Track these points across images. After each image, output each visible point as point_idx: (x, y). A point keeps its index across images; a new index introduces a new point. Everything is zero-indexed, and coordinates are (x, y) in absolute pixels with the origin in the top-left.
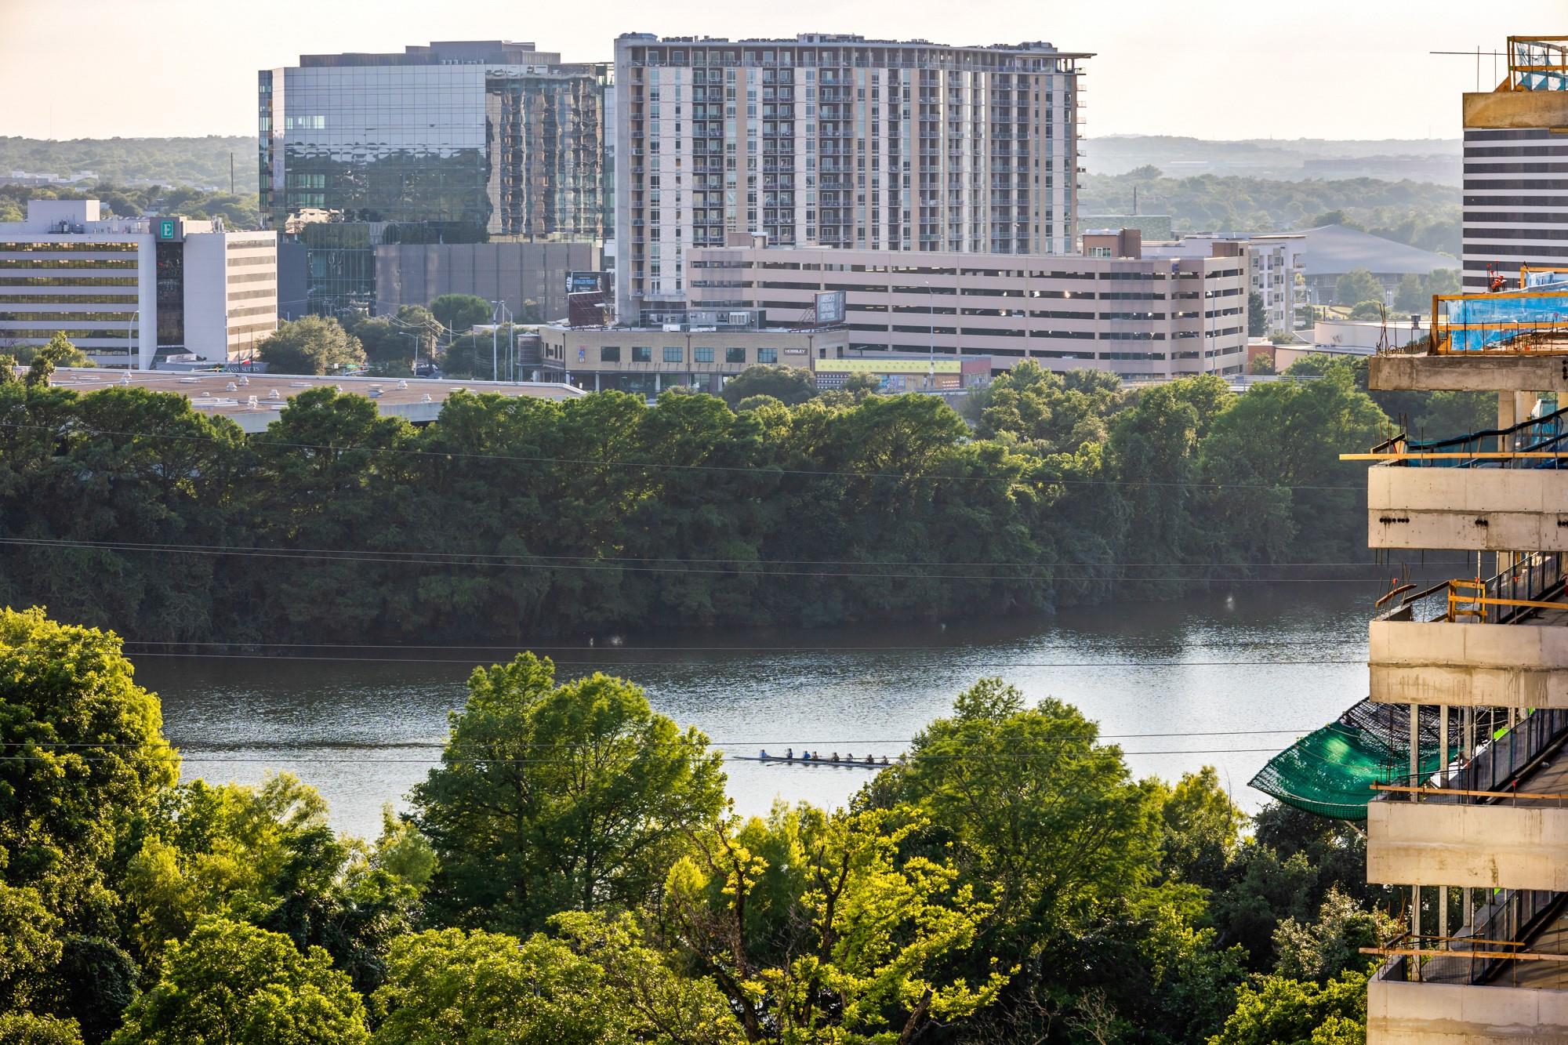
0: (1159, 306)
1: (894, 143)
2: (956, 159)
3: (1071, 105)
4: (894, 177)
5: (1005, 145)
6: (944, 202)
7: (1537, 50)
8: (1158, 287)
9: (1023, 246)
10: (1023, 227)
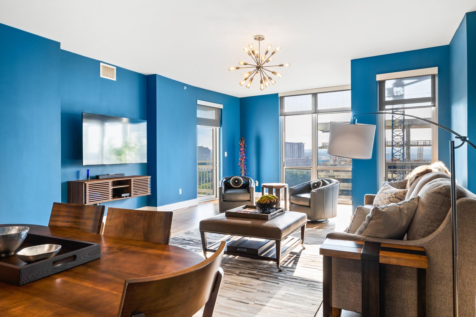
0: (310, 162)
1: (290, 150)
2: (295, 151)
3: (304, 147)
4: (290, 152)
5: (299, 150)
6: (294, 154)
7: (325, 144)
8: (310, 161)
9: (300, 158)
10: (300, 156)
